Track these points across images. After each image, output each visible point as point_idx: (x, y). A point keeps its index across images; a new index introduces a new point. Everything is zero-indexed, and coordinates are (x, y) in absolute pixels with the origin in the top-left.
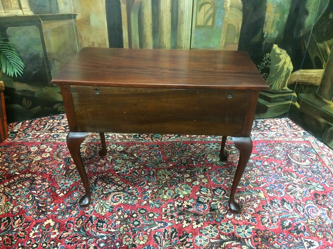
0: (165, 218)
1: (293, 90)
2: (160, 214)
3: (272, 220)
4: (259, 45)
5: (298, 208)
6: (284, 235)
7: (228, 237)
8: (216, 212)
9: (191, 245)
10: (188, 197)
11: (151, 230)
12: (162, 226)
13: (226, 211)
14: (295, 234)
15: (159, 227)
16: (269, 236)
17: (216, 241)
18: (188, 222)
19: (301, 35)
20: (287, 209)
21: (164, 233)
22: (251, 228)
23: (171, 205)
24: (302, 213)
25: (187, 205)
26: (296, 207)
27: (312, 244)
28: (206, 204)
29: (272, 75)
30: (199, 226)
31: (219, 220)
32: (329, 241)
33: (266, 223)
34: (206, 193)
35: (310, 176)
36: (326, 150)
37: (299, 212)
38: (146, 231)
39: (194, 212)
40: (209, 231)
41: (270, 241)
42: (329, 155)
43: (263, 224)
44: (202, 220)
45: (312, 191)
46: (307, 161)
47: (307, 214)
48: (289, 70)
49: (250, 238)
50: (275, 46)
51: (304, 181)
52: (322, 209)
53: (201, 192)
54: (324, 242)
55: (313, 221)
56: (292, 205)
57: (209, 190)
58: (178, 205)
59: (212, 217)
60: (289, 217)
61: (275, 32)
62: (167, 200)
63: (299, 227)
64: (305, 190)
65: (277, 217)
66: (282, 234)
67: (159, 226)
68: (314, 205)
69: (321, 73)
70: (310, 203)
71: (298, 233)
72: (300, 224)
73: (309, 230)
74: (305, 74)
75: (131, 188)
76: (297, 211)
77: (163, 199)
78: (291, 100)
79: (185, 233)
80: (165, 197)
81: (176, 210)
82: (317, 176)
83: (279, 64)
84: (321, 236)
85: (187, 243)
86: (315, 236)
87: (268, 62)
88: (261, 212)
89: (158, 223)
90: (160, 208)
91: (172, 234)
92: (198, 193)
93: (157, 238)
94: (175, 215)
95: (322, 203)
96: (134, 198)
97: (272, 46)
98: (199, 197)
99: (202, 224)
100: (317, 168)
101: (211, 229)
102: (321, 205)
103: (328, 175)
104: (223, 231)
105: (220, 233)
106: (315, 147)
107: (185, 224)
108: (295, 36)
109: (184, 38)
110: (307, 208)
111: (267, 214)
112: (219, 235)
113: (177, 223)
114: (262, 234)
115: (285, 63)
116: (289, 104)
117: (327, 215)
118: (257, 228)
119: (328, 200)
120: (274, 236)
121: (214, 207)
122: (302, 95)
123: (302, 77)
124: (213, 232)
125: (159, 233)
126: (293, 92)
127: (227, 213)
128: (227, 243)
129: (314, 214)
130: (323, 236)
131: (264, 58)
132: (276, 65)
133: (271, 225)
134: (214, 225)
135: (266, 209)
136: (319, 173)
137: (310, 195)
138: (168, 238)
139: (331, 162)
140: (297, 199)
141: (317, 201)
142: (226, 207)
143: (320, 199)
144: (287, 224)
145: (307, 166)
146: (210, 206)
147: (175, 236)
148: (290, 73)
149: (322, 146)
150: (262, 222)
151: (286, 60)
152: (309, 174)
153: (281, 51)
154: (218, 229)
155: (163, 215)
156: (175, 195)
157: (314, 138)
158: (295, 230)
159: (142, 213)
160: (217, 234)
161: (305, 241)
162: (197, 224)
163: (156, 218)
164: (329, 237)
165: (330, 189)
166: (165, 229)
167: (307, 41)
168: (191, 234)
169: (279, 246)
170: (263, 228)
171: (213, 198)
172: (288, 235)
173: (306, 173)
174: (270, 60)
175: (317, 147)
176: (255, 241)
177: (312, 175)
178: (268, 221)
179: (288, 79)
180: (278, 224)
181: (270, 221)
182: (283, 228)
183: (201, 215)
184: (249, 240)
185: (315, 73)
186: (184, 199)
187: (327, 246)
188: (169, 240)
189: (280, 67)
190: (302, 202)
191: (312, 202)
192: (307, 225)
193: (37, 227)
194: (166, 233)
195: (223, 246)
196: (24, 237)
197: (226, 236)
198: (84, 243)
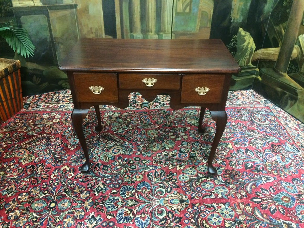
0: (155, 163)
1: (256, 66)
2: (151, 161)
3: (238, 163)
4: (228, 28)
5: (258, 154)
6: (247, 173)
8: (194, 158)
9: (176, 181)
10: (173, 149)
11: (145, 171)
12: (153, 168)
13: (203, 158)
14: (256, 172)
15: (150, 169)
16: (235, 174)
17: (195, 178)
18: (173, 165)
19: (262, 20)
20: (250, 156)
21: (155, 173)
22: (221, 169)
23: (160, 154)
24: (261, 158)
25: (172, 154)
26: (257, 154)
27: (269, 179)
28: (187, 154)
29: (238, 54)
30: (182, 168)
31: (196, 164)
32: (282, 177)
33: (233, 165)
34: (186, 146)
35: (269, 132)
36: (282, 113)
37: (259, 157)
39: (177, 159)
40: (190, 172)
41: (236, 177)
42: (284, 117)
43: (231, 166)
44: (184, 164)
45: (270, 143)
46: (267, 121)
47: (265, 158)
48: (253, 49)
49: (221, 175)
50: (241, 29)
51: (264, 136)
52: (277, 155)
53: (183, 145)
54: (278, 178)
55: (270, 164)
56: (254, 152)
57: (189, 143)
58: (165, 154)
59: (192, 162)
60: (251, 161)
61: (240, 18)
62: (156, 152)
63: (259, 168)
64: (264, 142)
65: (242, 161)
66: (245, 172)
68: (271, 153)
69: (278, 51)
70: (268, 151)
71: (258, 171)
72: (259, 165)
73: (267, 170)
74: (265, 52)
75: (127, 143)
76: (257, 157)
77: (153, 151)
78: (254, 75)
79: (171, 173)
80: (155, 149)
81: (164, 158)
82: (275, 132)
83: (244, 45)
84: (275, 174)
85: (173, 179)
86: (271, 174)
87: (235, 42)
88: (230, 158)
89: (150, 167)
90: (151, 157)
91: (161, 174)
92: (180, 146)
93: (150, 176)
94: (163, 161)
95: (278, 151)
96: (130, 150)
97: (238, 29)
98: (181, 149)
99: (184, 167)
100: (275, 126)
101: (191, 170)
102: (276, 152)
103: (283, 131)
105: (198, 172)
106: (274, 111)
107: (171, 167)
108: (256, 21)
109: (167, 23)
110: (266, 154)
111: (234, 159)
113: (164, 166)
114: (230, 172)
115: (249, 43)
116: (253, 78)
117: (281, 159)
118: (226, 169)
119: (282, 149)
120: (240, 174)
121: (193, 155)
122: (263, 70)
123: (263, 55)
124: (192, 172)
125: (151, 174)
126: (256, 68)
127: (203, 159)
128: (203, 179)
129: (271, 158)
130: (277, 173)
131: (232, 39)
132: (242, 45)
133: (237, 167)
134: (193, 167)
135: (233, 156)
136: (276, 130)
137: (268, 146)
138: (158, 176)
139: (286, 122)
140: (258, 148)
141: (273, 150)
142: (203, 155)
143: (276, 148)
144: (250, 166)
145: (267, 125)
146: (190, 154)
147: (164, 175)
148: (254, 52)
149: (279, 110)
150: (230, 165)
151: (249, 40)
152: (268, 131)
153: (246, 33)
154: (197, 170)
155: (154, 162)
156: (162, 148)
157: (273, 104)
158: (255, 170)
159: (137, 161)
160: (196, 173)
161: (263, 177)
162: (180, 167)
163: (149, 163)
164: (282, 174)
165: (284, 141)
166: (156, 171)
167: (267, 25)
168: (176, 173)
169: (243, 180)
170: (231, 169)
171: (192, 149)
172: (250, 173)
173: (266, 130)
174: (237, 41)
175: (275, 111)
176: (225, 178)
177: (270, 131)
178: (235, 164)
179: (252, 56)
180: (242, 166)
181: (236, 164)
182: (246, 168)
183: (183, 161)
184: (220, 176)
185: (273, 51)
186: (169, 150)
187: (280, 180)
188: (159, 178)
189: (245, 46)
190: (262, 151)
191: (269, 151)
192: (265, 166)
193: (56, 171)
194: (157, 173)
195: (200, 181)
196: (47, 179)
197: (203, 174)
198: (94, 181)
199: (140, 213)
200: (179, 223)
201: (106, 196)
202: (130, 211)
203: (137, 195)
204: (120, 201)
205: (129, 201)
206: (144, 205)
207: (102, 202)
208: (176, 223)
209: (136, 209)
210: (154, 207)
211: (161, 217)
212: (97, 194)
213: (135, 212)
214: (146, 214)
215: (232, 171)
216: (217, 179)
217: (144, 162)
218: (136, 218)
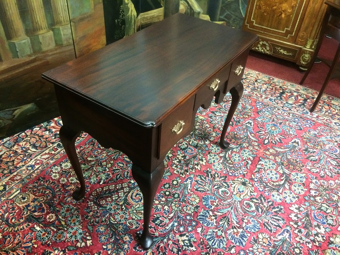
2: (178, 177)
8: (199, 146)
9: (218, 174)
10: (174, 152)
11: (189, 189)
12: (191, 181)
13: (203, 141)
14: (239, 124)
15: (190, 184)
17: (222, 160)
18: (197, 165)
20: (220, 115)
21: (198, 183)
23: (175, 166)
25: (182, 157)
26: (221, 111)
27: (250, 123)
28: (189, 147)
31: (207, 149)
39: (191, 157)
40: (213, 159)
41: (237, 137)
44: (201, 156)
56: (218, 111)
58: (177, 162)
59: (202, 150)
63: (236, 120)
65: (223, 123)
68: (225, 104)
71: (239, 122)
72: (234, 118)
79: (205, 171)
81: (182, 165)
84: (247, 117)
85: (214, 175)
86: (245, 119)
88: (214, 126)
89: (186, 182)
90: (173, 174)
94: (186, 168)
95: (226, 100)
98: (179, 147)
101: (211, 156)
105: (217, 154)
110: (224, 107)
111: (217, 125)
112: (219, 156)
113: (194, 171)
114: (230, 137)
121: (194, 144)
124: (215, 157)
125: (196, 186)
134: (209, 153)
135: (214, 123)
138: (203, 183)
140: (215, 106)
142: (199, 139)
146: (192, 146)
154: (214, 153)
158: (236, 122)
159: (169, 187)
160: (217, 156)
161: (246, 124)
162: (202, 161)
163: (180, 181)
166: (195, 181)
168: (208, 169)
169: (243, 136)
170: (227, 133)
171: (186, 140)
172: (238, 127)
176: (234, 143)
182: (232, 126)
183: (197, 155)
186: (174, 156)
188: (206, 183)
190: (220, 106)
191: (222, 103)
194: (199, 182)
195: (228, 159)
197: (222, 153)
198: (171, 242)
215: (229, 135)
216: (233, 149)
217: (175, 183)
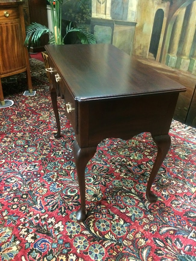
0: (109, 162)
6: (180, 219)
7: (136, 192)
8: (144, 177)
14: (191, 224)
16: (167, 211)
22: (159, 199)
30: (125, 177)
33: (175, 204)
34: (150, 165)
38: (93, 161)
53: (147, 163)
62: (120, 155)
65: (189, 207)
66: (180, 216)
67: (102, 163)
71: (195, 225)
77: (118, 154)
81: (120, 162)
88: (180, 197)
91: (104, 170)
93: (95, 167)
98: (142, 164)
99: (128, 177)
104: (137, 188)
105: (134, 188)
107: (117, 171)
111: (183, 200)
114: (163, 207)
120: (171, 214)
121: (147, 174)
128: (132, 195)
133: (176, 207)
135: (186, 198)
146: (144, 173)
147: (105, 172)
150: (172, 202)
156: (128, 155)
169: (168, 221)
170: (168, 205)
172: (184, 221)
176: (152, 206)
178: (178, 204)
180: (184, 210)
182: (185, 215)
184: (150, 203)
193: (49, 131)
195: (127, 194)
196: (40, 132)
198: (60, 148)
199: (60, 182)
200: (75, 206)
201: (55, 160)
202: (56, 177)
203: (73, 171)
204: (58, 168)
205: (64, 171)
206: (69, 180)
207: (50, 161)
208: (74, 205)
209: (61, 179)
210: (73, 185)
211: (69, 194)
212: (52, 155)
213: (58, 180)
214: (62, 185)
218: (55, 183)
